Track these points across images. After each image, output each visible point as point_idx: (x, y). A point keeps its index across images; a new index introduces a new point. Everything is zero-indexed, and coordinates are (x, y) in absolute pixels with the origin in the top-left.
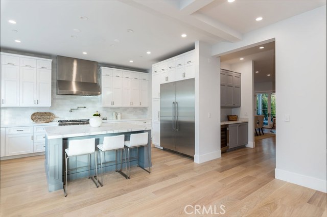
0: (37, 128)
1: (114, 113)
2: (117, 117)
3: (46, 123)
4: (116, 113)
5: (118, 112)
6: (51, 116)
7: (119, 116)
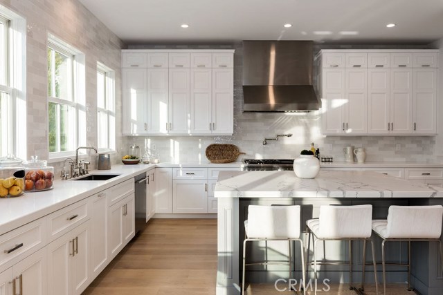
0: (212, 171)
1: (349, 149)
2: (354, 156)
3: (225, 163)
4: (353, 149)
5: (356, 146)
6: (235, 152)
7: (360, 155)
